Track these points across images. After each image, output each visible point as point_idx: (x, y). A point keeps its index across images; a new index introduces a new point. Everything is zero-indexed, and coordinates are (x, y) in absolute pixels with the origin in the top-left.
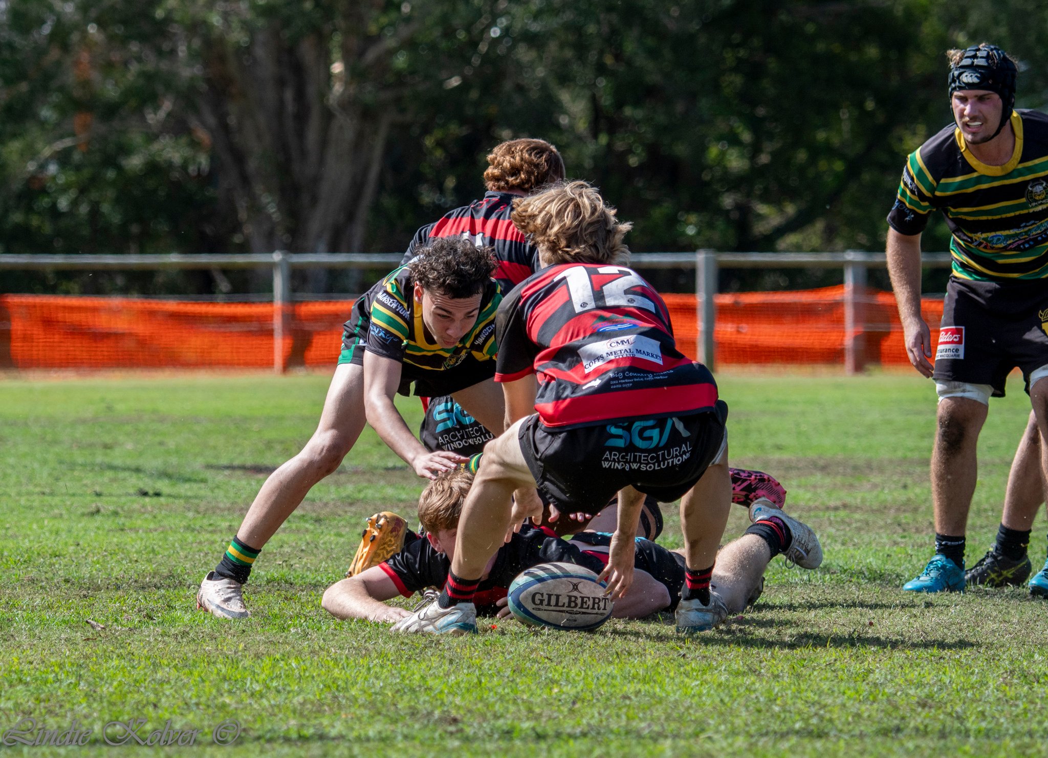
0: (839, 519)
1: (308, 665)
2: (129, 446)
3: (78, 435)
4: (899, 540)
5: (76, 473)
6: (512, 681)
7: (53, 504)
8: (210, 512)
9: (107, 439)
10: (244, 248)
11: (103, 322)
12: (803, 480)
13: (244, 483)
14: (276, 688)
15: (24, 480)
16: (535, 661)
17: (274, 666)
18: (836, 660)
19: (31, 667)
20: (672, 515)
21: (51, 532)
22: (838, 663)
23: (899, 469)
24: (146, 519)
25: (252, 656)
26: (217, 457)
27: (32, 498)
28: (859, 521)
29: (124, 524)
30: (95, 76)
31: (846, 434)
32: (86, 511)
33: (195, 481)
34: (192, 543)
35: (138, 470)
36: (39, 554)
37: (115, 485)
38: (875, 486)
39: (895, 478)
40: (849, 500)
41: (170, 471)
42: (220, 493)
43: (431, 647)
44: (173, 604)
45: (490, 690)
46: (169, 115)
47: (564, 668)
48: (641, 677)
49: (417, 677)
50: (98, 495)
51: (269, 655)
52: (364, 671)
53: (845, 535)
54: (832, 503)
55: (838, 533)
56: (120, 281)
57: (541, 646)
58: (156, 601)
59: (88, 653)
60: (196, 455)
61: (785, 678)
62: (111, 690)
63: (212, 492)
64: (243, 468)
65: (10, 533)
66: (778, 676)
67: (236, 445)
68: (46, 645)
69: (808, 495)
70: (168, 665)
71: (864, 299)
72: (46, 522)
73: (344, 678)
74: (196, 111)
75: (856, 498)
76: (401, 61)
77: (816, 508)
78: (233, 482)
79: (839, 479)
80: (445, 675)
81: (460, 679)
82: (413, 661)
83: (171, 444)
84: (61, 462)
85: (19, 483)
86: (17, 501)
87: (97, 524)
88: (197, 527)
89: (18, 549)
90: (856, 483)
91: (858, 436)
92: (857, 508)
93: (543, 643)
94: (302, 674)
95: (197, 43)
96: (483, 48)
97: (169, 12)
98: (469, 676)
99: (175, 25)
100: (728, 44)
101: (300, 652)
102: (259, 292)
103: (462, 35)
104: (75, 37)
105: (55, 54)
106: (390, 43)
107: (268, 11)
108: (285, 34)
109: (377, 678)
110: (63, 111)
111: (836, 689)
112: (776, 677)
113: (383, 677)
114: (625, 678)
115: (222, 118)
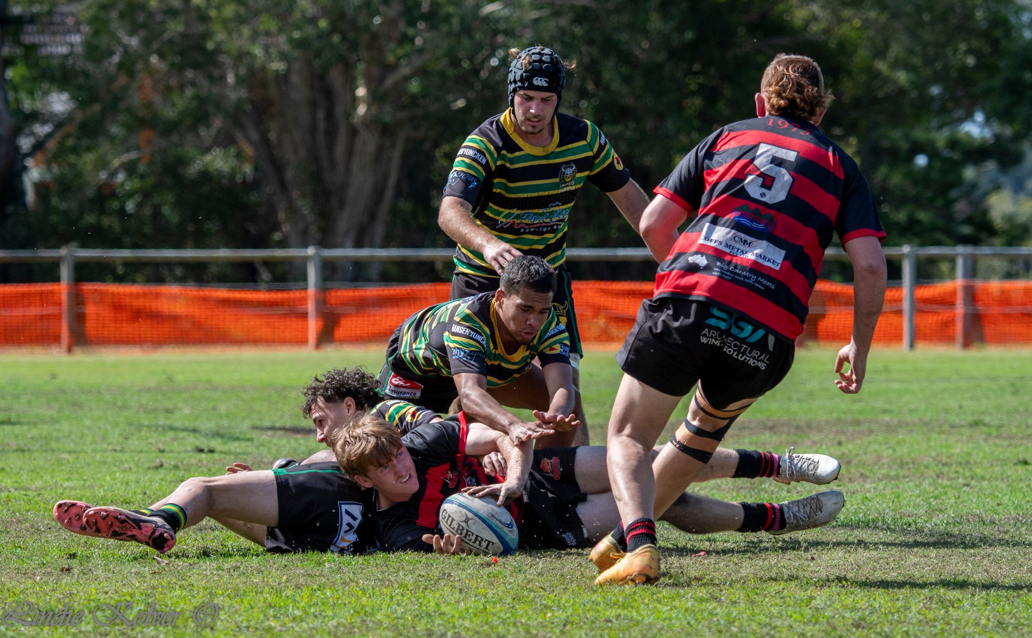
1: (341, 594)
2: (187, 411)
3: (144, 402)
5: (143, 433)
6: (513, 607)
7: (124, 460)
9: (169, 405)
10: (283, 244)
11: (165, 306)
12: (754, 438)
13: (284, 441)
14: (313, 613)
15: (98, 439)
16: (532, 590)
17: (312, 595)
18: (784, 589)
19: (107, 596)
21: (122, 483)
22: (786, 591)
23: (834, 429)
25: (293, 587)
26: (261, 420)
27: (105, 454)
30: (157, 99)
32: (152, 465)
33: (243, 439)
35: (195, 431)
37: (175, 443)
39: (831, 436)
41: (222, 431)
42: (264, 450)
43: (444, 579)
44: (226, 543)
45: (494, 615)
46: (219, 131)
47: (556, 596)
48: (621, 604)
49: (432, 604)
50: (162, 451)
51: (308, 586)
52: (387, 599)
56: (179, 272)
57: (536, 578)
58: (212, 541)
59: (155, 584)
60: (244, 418)
61: (742, 604)
63: (258, 447)
64: (283, 429)
65: (88, 483)
66: (735, 602)
67: (277, 410)
68: (120, 578)
70: (222, 595)
72: (118, 475)
73: (371, 605)
74: (242, 128)
76: (414, 86)
78: (275, 441)
79: (784, 438)
80: (456, 602)
81: (468, 605)
82: (428, 591)
83: (223, 409)
84: (130, 424)
85: (95, 442)
86: (93, 457)
87: (161, 476)
89: (94, 497)
91: (799, 401)
93: (538, 576)
94: (335, 601)
95: (243, 71)
96: (484, 74)
97: (219, 44)
98: (476, 603)
99: (224, 56)
100: (690, 72)
101: (334, 584)
102: (296, 280)
103: (466, 64)
104: (140, 66)
105: (122, 80)
106: (405, 70)
107: (302, 44)
108: (317, 63)
109: (399, 605)
110: (130, 129)
111: (784, 613)
112: (734, 603)
113: (404, 604)
114: (607, 604)
115: (264, 134)
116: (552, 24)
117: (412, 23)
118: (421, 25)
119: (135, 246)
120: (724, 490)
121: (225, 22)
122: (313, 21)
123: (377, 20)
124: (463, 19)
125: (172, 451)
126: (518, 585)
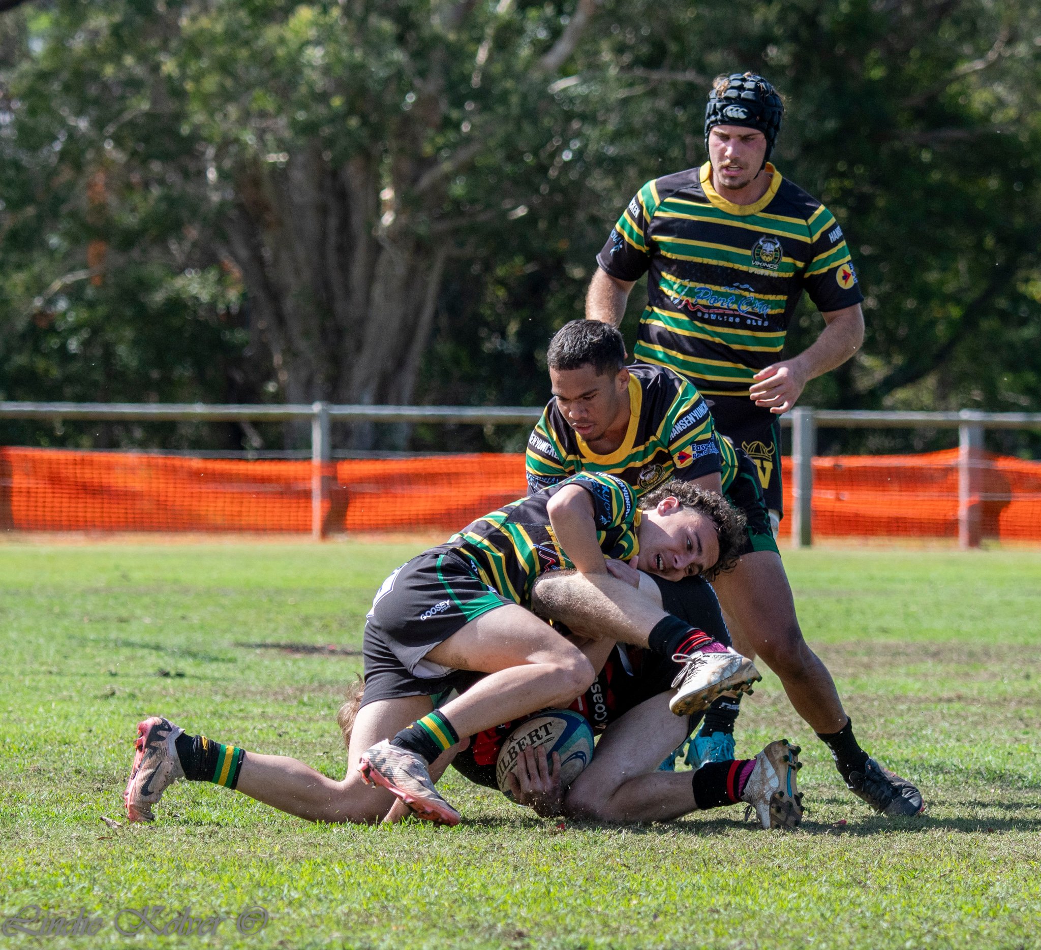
0: (953, 713)
1: (354, 870)
2: (147, 621)
3: (89, 607)
4: (1021, 736)
5: (88, 650)
6: (585, 891)
7: (62, 685)
8: (241, 696)
9: (124, 613)
10: (279, 398)
11: (118, 480)
12: (912, 668)
13: (278, 663)
14: (317, 895)
15: (27, 658)
16: (611, 869)
17: (314, 872)
18: (951, 871)
19: (39, 868)
20: (764, 706)
21: (59, 717)
22: (954, 874)
23: (1019, 657)
24: (167, 703)
25: (290, 859)
26: (247, 634)
27: (37, 678)
28: (974, 714)
29: (142, 709)
31: (961, 616)
32: (100, 693)
33: (223, 660)
34: (220, 731)
35: (158, 648)
36: (46, 741)
37: (132, 664)
38: (994, 675)
39: (1016, 666)
40: (964, 691)
41: (194, 649)
42: (251, 675)
43: (493, 851)
44: (199, 800)
45: (560, 901)
46: (194, 245)
47: (643, 876)
48: (731, 888)
49: (477, 885)
50: (113, 675)
51: (309, 859)
52: (416, 877)
53: (960, 730)
54: (945, 694)
55: (953, 728)
56: (138, 434)
57: (617, 851)
58: (180, 796)
59: (103, 854)
60: (225, 631)
61: (894, 891)
62: (129, 895)
63: (243, 672)
64: (277, 646)
65: (13, 716)
66: (886, 888)
67: (268, 621)
68: (56, 844)
69: (918, 685)
70: (193, 869)
71: (981, 464)
72: (54, 705)
73: (394, 885)
74: (226, 240)
75: (972, 688)
76: (458, 188)
77: (927, 700)
78: (266, 662)
79: (952, 667)
80: (509, 883)
81: (526, 888)
82: (472, 867)
83: (195, 618)
84: (70, 637)
85: (23, 661)
86: (20, 681)
87: (112, 708)
88: (226, 713)
89: (22, 735)
90: (972, 673)
91: (973, 618)
92: (974, 700)
93: (619, 849)
94: (346, 880)
95: (228, 164)
96: (553, 173)
97: (196, 128)
98: (536, 885)
99: (204, 143)
100: (832, 173)
101: (344, 856)
102: (295, 448)
103: (529, 159)
104: (90, 155)
105: (66, 174)
106: (446, 167)
107: (308, 129)
108: (327, 156)
109: (432, 886)
110: (75, 240)
111: (952, 903)
112: (884, 889)
113: (438, 884)
114: (713, 888)
115: (256, 251)
116: (646, 106)
117: (458, 103)
118: (470, 106)
119: (80, 399)
120: (871, 737)
121: (205, 99)
122: (323, 97)
123: (411, 98)
124: (524, 97)
125: (127, 675)
126: (593, 862)
